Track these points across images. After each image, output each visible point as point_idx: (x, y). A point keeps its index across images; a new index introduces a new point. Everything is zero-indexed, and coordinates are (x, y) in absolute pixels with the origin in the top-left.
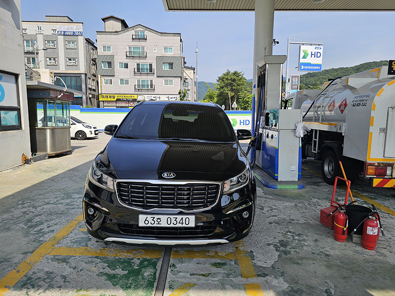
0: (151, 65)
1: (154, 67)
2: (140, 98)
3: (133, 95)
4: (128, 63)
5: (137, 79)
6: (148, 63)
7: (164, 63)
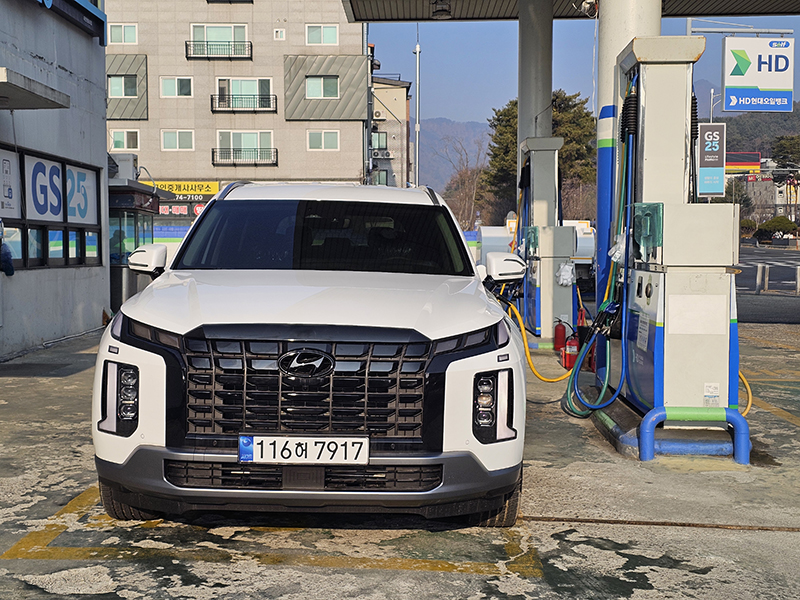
0: (264, 85)
1: (276, 89)
4: (192, 78)
5: (218, 131)
6: (257, 79)
7: (307, 77)
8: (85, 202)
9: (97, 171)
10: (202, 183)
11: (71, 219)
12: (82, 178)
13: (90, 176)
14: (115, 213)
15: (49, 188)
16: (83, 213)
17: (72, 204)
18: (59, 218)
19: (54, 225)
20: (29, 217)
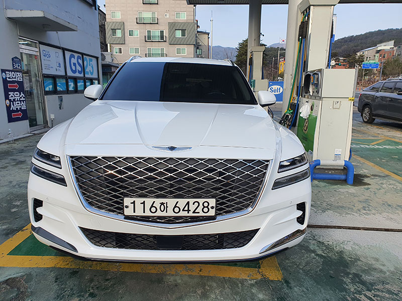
8: (92, 69)
9: (97, 58)
11: (86, 76)
12: (91, 60)
13: (94, 60)
14: (104, 74)
15: (77, 64)
16: (92, 74)
17: (87, 70)
18: (82, 75)
19: (80, 78)
20: (68, 74)
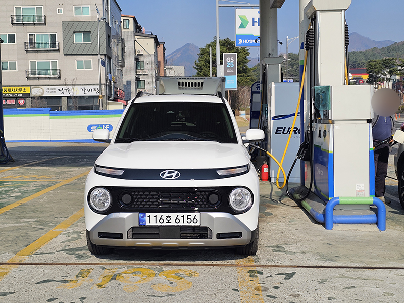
0: (53, 37)
1: (59, 39)
2: (36, 92)
3: (23, 88)
4: (15, 34)
5: (29, 61)
6: (49, 34)
7: (74, 32)
10: (21, 88)
